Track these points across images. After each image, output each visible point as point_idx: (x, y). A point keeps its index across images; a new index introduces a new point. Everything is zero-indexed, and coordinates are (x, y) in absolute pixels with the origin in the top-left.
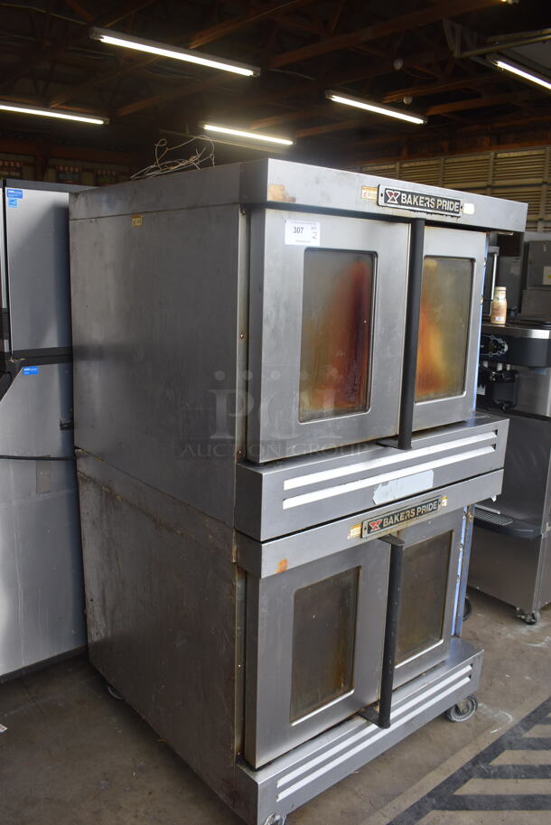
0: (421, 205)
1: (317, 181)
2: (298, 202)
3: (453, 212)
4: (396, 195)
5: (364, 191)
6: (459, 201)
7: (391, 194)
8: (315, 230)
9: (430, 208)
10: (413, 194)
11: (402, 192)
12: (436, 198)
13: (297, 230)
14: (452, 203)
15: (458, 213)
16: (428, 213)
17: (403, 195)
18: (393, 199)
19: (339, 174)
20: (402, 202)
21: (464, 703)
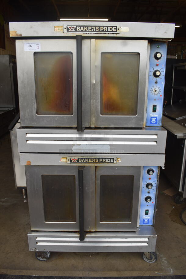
0: (89, 30)
1: (31, 27)
2: (23, 36)
3: (112, 31)
4: (73, 28)
5: (55, 28)
6: (116, 27)
7: (70, 28)
8: (38, 45)
9: (96, 31)
10: (83, 26)
11: (77, 26)
12: (100, 27)
13: (30, 46)
14: (111, 28)
15: (116, 32)
16: (95, 33)
17: (77, 27)
18: (72, 30)
19: (42, 23)
20: (77, 30)
21: (149, 255)
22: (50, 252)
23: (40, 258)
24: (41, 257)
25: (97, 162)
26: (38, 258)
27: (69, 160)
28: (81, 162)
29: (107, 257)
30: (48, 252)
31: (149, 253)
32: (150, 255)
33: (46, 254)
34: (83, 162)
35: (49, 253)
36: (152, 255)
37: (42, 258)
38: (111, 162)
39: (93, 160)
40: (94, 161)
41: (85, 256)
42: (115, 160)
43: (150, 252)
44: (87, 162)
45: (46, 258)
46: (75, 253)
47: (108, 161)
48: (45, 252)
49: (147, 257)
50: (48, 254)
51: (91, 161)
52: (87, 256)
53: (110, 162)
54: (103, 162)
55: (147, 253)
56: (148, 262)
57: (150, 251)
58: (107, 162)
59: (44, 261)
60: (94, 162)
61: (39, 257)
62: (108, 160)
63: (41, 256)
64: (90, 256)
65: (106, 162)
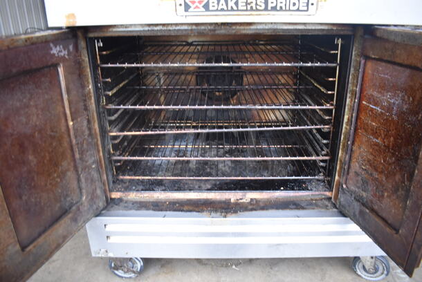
21: (371, 262)
22: (141, 258)
23: (120, 273)
24: (122, 270)
25: (262, 10)
26: (116, 272)
27: (181, 5)
28: (215, 11)
29: (271, 268)
30: (136, 258)
31: (372, 258)
32: (375, 264)
33: (133, 264)
34: (222, 10)
35: (140, 261)
36: (378, 263)
37: (125, 273)
38: (300, 9)
39: (249, 4)
40: (252, 7)
41: (222, 266)
42: (312, 4)
43: (376, 257)
44: (232, 9)
45: (134, 272)
46: (199, 261)
47: (292, 8)
48: (131, 258)
49: (367, 268)
50: (138, 262)
51: (245, 8)
52: (227, 266)
53: (298, 10)
54: (278, 11)
55: (369, 258)
56: (366, 278)
57: (374, 255)
58: (290, 10)
59: (130, 278)
60: (252, 9)
61: (117, 270)
62: (292, 4)
63: (121, 267)
64: (234, 267)
65: (286, 10)
